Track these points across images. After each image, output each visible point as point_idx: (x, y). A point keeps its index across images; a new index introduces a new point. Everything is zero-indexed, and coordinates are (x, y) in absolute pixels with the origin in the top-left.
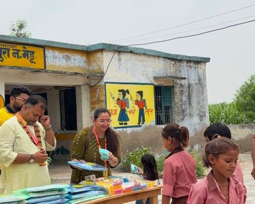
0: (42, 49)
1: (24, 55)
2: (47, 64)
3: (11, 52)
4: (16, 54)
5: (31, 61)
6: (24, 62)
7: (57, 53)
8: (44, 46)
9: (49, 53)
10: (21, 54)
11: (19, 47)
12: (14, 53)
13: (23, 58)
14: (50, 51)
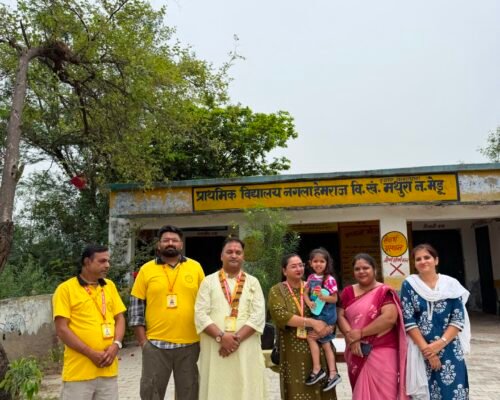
0: (453, 176)
1: (430, 187)
2: (462, 193)
3: (413, 185)
4: (420, 186)
5: (440, 193)
6: (430, 195)
7: (476, 178)
8: (456, 172)
9: (464, 180)
10: (425, 185)
11: (423, 178)
12: (417, 186)
13: (428, 191)
14: (466, 176)
